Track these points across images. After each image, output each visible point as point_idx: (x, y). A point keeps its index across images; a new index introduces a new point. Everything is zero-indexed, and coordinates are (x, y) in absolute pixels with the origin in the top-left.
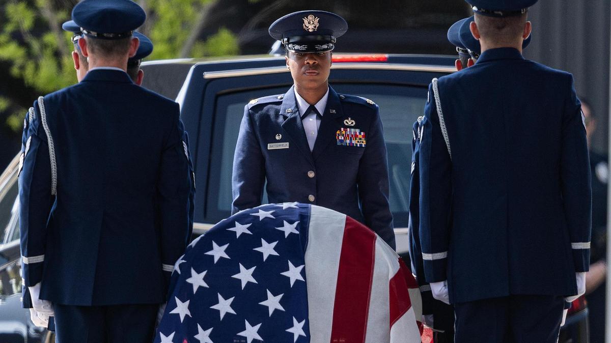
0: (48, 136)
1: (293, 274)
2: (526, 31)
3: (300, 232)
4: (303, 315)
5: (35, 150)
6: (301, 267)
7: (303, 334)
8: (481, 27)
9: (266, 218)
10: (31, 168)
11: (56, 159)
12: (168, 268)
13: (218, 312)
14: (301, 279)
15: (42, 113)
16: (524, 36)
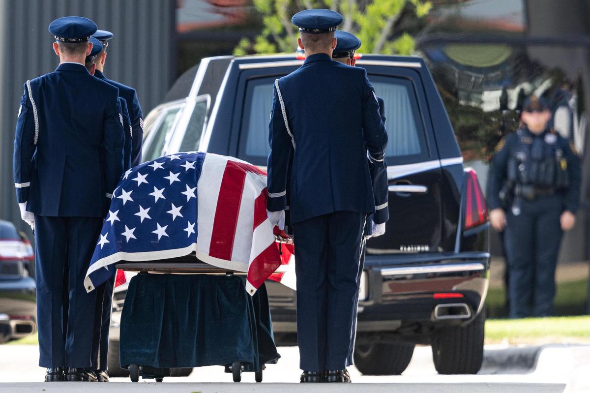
0: (33, 105)
1: (189, 193)
2: (334, 44)
3: (196, 167)
4: (194, 220)
5: (25, 114)
6: (195, 188)
7: (194, 232)
8: (303, 41)
9: (175, 159)
10: (22, 125)
11: (38, 120)
12: (108, 195)
13: (139, 217)
14: (194, 196)
15: (29, 90)
16: (333, 48)
